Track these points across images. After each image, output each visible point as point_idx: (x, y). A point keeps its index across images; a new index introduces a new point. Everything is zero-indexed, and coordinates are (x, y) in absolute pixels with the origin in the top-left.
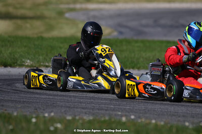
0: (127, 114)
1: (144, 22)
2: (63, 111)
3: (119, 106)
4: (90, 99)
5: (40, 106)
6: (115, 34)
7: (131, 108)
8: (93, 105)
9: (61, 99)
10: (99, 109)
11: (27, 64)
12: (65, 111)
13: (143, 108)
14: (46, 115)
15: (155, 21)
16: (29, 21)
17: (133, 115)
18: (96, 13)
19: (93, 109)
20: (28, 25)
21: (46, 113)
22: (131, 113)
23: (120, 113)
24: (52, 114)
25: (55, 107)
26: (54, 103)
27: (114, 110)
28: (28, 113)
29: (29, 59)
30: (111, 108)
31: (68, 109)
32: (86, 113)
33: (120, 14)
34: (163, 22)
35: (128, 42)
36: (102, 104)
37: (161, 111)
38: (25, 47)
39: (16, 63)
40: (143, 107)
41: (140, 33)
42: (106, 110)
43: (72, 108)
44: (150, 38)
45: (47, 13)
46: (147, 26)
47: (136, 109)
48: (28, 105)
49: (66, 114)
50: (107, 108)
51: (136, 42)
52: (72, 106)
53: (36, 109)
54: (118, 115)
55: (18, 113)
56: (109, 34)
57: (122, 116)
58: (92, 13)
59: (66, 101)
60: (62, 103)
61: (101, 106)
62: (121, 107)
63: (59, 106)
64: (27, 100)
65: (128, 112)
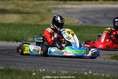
0: (88, 70)
1: (98, 16)
2: (50, 68)
4: (66, 61)
5: (37, 65)
6: (81, 23)
7: (90, 66)
8: (68, 64)
9: (49, 61)
10: (71, 67)
11: (29, 40)
13: (97, 67)
14: (41, 70)
15: (105, 15)
16: (31, 15)
17: (91, 71)
18: (70, 11)
19: (68, 67)
20: (30, 17)
22: (90, 70)
23: (83, 70)
24: (44, 70)
26: (45, 64)
27: (80, 68)
28: (30, 69)
29: (30, 37)
30: (79, 66)
31: (53, 67)
32: (64, 69)
33: (84, 11)
34: (109, 16)
35: (89, 27)
36: (73, 64)
37: (108, 68)
38: (29, 30)
39: (23, 39)
40: (97, 66)
41: (96, 22)
42: (75, 68)
43: (55, 66)
44: (102, 26)
45: (41, 10)
46: (100, 18)
47: (93, 67)
48: (30, 64)
49: (52, 70)
50: (76, 66)
51: (94, 27)
52: (56, 65)
53: (35, 67)
54: (83, 71)
55: (24, 69)
56: (78, 23)
57: (85, 71)
58: (68, 11)
59: (52, 62)
60: (49, 64)
61: (72, 65)
62: (84, 66)
63: (48, 65)
64: (29, 62)
65: (89, 69)
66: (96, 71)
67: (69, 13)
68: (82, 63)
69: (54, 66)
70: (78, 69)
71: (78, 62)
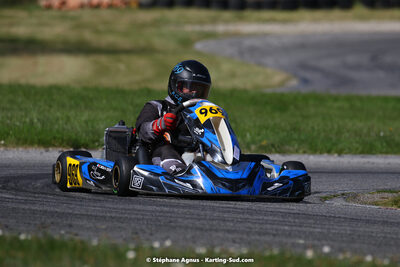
0: (316, 242)
1: (351, 59)
2: (188, 236)
3: (300, 226)
4: (243, 213)
5: (144, 227)
6: (294, 83)
7: (325, 231)
8: (250, 225)
9: (185, 213)
10: (259, 234)
12: (193, 237)
13: (349, 232)
14: (156, 245)
15: (374, 58)
16: (124, 57)
17: (329, 245)
18: (256, 42)
19: (248, 233)
20: (122, 67)
21: (156, 240)
22: (324, 242)
23: (302, 242)
24: (168, 243)
25: (174, 228)
26: (171, 222)
27: (289, 235)
28: (119, 241)
30: (284, 230)
31: (198, 233)
32: (234, 242)
33: (303, 45)
34: (388, 59)
35: (320, 99)
36: (266, 222)
37: (384, 238)
38: (115, 109)
39: (98, 141)
40: (348, 228)
41: (345, 81)
42: (274, 235)
44: (363, 93)
45: (158, 42)
46: (358, 67)
47: (334, 234)
49: (194, 242)
50: (277, 230)
51: (336, 99)
52: (208, 227)
53: (137, 233)
54: (299, 245)
55: (99, 240)
56: (282, 84)
57: (306, 247)
58: (248, 43)
59: (195, 216)
60: (186, 222)
61: (264, 227)
62: (304, 229)
63: (180, 227)
64: (118, 215)
65: (319, 240)
66: (344, 245)
67: (253, 50)
68: (297, 220)
69: (201, 229)
70: (284, 240)
71: (285, 215)
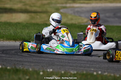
0: (97, 70)
1: (107, 15)
2: (58, 68)
3: (92, 65)
4: (75, 61)
5: (45, 65)
7: (100, 66)
8: (77, 64)
9: (57, 61)
10: (80, 67)
12: (60, 68)
13: (107, 67)
14: (49, 70)
15: (114, 14)
16: (38, 14)
17: (101, 71)
18: (79, 10)
19: (76, 67)
20: (38, 17)
23: (93, 69)
24: (51, 70)
25: (54, 65)
26: (53, 63)
27: (89, 67)
28: (37, 69)
30: (87, 66)
32: (72, 69)
34: (119, 15)
36: (82, 63)
37: (118, 68)
39: (31, 39)
40: (107, 65)
42: (84, 67)
44: (111, 25)
46: (109, 17)
47: (103, 67)
48: (38, 64)
50: (85, 66)
52: (64, 65)
53: (43, 67)
56: (87, 22)
57: (94, 71)
58: (76, 10)
59: (60, 62)
60: (58, 63)
61: (81, 65)
62: (93, 65)
63: (56, 65)
64: (37, 61)
65: (98, 69)
66: (106, 70)
67: (78, 12)
68: (91, 63)
69: (62, 66)
71: (87, 61)
